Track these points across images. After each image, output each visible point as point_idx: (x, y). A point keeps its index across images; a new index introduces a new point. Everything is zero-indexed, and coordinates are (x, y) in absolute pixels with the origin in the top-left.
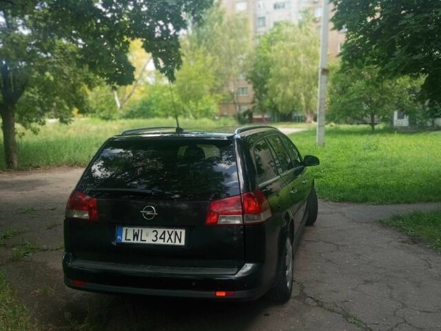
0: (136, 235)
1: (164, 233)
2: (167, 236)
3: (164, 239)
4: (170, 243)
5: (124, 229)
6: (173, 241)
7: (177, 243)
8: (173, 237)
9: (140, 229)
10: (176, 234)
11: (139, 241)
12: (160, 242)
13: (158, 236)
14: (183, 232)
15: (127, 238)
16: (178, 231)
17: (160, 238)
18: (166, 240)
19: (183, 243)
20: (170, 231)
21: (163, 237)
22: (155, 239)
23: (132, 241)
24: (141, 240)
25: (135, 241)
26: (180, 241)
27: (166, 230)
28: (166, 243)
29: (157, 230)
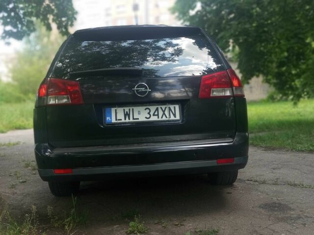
0: (127, 115)
1: (157, 109)
2: (161, 113)
3: (158, 115)
4: (164, 118)
5: (113, 110)
6: (168, 116)
7: (172, 118)
8: (167, 113)
9: (131, 108)
10: (170, 109)
11: (131, 120)
12: (154, 118)
13: (152, 113)
14: (177, 107)
15: (118, 118)
16: (172, 107)
17: (154, 115)
18: (160, 116)
19: (178, 117)
20: (163, 107)
21: (156, 113)
22: (148, 116)
23: (123, 121)
24: (134, 119)
25: (127, 120)
26: (175, 115)
27: (159, 107)
28: (160, 119)
29: (150, 107)
